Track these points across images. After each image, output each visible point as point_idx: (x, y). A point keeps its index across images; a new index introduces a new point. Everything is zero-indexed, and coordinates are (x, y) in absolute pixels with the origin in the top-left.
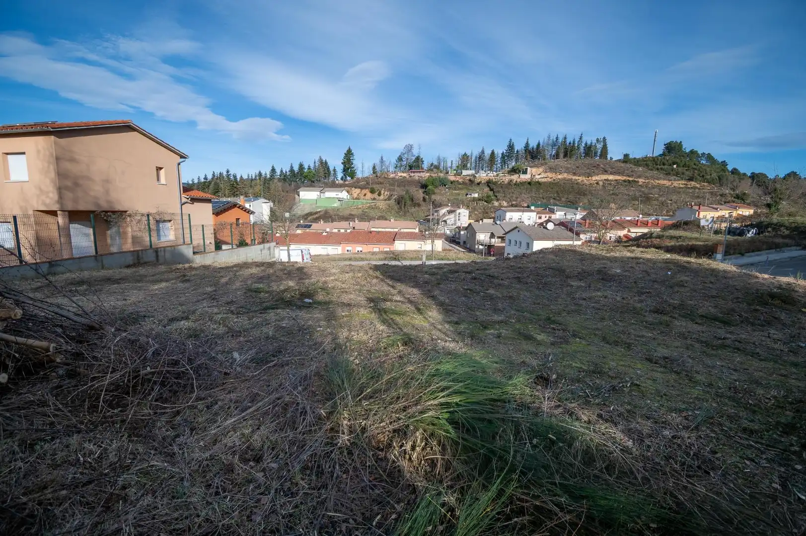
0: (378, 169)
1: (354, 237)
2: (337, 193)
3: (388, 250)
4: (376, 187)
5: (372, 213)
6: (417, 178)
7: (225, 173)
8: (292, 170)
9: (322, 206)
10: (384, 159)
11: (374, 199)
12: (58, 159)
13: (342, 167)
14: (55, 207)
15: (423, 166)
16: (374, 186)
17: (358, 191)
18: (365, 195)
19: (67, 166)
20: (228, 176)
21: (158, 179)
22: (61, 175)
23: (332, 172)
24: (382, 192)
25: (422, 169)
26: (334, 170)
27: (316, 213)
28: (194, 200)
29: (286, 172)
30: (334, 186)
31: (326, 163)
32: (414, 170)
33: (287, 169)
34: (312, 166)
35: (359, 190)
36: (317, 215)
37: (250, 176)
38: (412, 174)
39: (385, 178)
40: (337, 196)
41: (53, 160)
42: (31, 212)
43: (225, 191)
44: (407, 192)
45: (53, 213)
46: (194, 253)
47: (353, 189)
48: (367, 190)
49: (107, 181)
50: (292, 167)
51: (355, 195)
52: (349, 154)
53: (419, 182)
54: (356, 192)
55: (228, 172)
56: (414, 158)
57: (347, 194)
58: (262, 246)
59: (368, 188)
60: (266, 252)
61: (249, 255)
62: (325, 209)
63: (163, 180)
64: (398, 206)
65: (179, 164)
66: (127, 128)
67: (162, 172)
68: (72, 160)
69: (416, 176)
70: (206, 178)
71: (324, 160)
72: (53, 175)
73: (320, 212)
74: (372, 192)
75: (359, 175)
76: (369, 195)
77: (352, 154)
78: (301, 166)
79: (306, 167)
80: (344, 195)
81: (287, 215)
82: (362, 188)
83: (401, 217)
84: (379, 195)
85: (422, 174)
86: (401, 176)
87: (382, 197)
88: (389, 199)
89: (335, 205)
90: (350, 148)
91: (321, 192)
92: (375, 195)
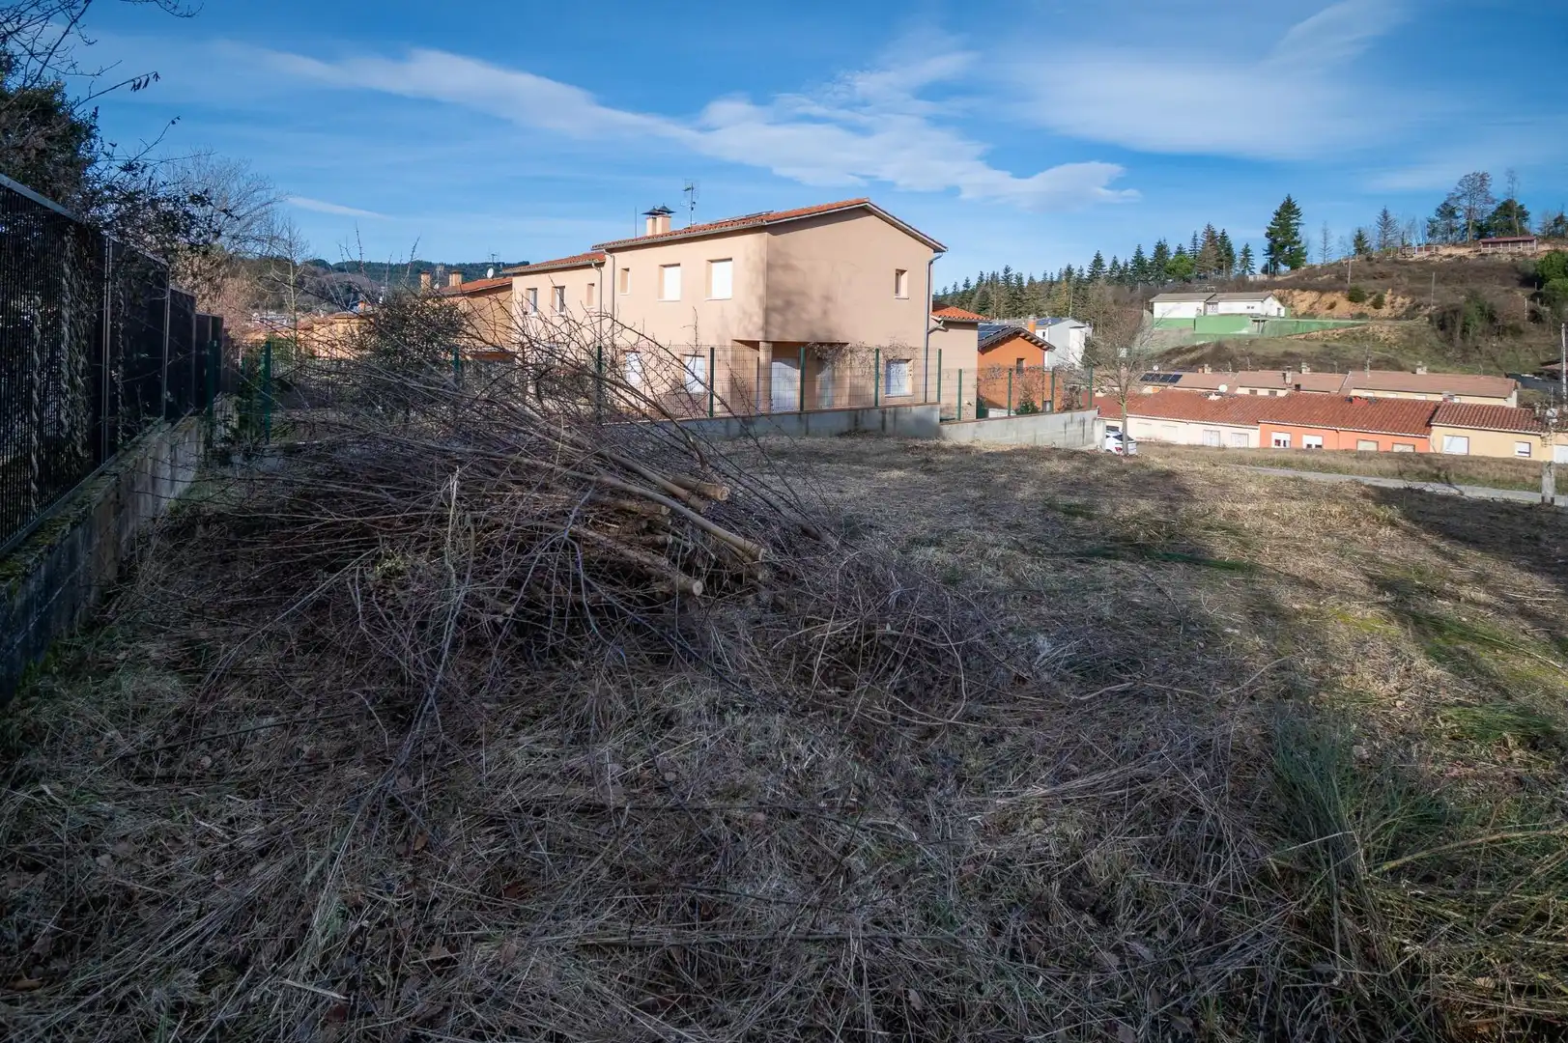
0: (1373, 241)
1: (1297, 410)
2: (1251, 304)
3: (1410, 449)
4: (1367, 286)
5: (1354, 352)
6: (1506, 258)
7: (1002, 274)
8: (1139, 259)
9: (1209, 334)
10: (1392, 216)
11: (1361, 316)
12: (770, 267)
13: (1266, 243)
14: (758, 337)
15: (1526, 225)
16: (1361, 284)
17: (1310, 297)
18: (1332, 306)
19: (780, 276)
20: (1007, 279)
21: (897, 291)
22: (771, 290)
23: (1238, 260)
24: (1387, 298)
25: (1523, 232)
26: (1246, 252)
27: (1194, 349)
28: (949, 324)
29: (1126, 265)
30: (1243, 287)
31: (1224, 237)
32: (1494, 239)
33: (1126, 257)
34: (1187, 247)
35: (1315, 294)
36: (1193, 355)
37: (1049, 274)
38: (1490, 250)
39: (1396, 262)
40: (1250, 311)
41: (762, 266)
42: (729, 343)
43: (998, 306)
44: (1473, 296)
45: (754, 345)
46: (941, 420)
47: (1295, 293)
48: (1339, 294)
49: (827, 298)
50: (1139, 253)
51: (1302, 308)
52: (1288, 210)
53: (1513, 267)
54: (1304, 300)
55: (1007, 270)
56: (1492, 208)
57: (1277, 304)
58: (1067, 415)
59: (1342, 289)
60: (1075, 428)
61: (1039, 433)
62: (1215, 340)
63: (903, 293)
64: (1440, 333)
65: (931, 263)
66: (863, 210)
67: (904, 278)
68: (788, 267)
69: (1504, 253)
70: (967, 285)
71: (1219, 232)
72: (761, 290)
73: (1201, 347)
74: (1355, 297)
75: (1315, 258)
76: (1344, 306)
77: (1297, 212)
78: (1161, 250)
79: (1172, 249)
80: (1271, 307)
81: (1123, 353)
82: (1322, 290)
83: (1449, 362)
84: (1378, 304)
85: (1526, 249)
86: (1450, 256)
87: (1385, 311)
88: (1410, 313)
89: (1245, 331)
90: (1289, 200)
91: (1207, 303)
92: (1366, 307)
